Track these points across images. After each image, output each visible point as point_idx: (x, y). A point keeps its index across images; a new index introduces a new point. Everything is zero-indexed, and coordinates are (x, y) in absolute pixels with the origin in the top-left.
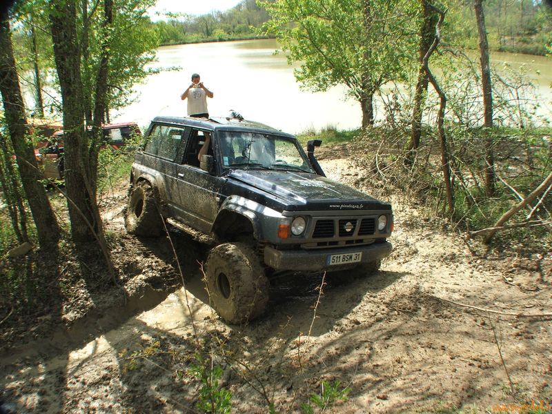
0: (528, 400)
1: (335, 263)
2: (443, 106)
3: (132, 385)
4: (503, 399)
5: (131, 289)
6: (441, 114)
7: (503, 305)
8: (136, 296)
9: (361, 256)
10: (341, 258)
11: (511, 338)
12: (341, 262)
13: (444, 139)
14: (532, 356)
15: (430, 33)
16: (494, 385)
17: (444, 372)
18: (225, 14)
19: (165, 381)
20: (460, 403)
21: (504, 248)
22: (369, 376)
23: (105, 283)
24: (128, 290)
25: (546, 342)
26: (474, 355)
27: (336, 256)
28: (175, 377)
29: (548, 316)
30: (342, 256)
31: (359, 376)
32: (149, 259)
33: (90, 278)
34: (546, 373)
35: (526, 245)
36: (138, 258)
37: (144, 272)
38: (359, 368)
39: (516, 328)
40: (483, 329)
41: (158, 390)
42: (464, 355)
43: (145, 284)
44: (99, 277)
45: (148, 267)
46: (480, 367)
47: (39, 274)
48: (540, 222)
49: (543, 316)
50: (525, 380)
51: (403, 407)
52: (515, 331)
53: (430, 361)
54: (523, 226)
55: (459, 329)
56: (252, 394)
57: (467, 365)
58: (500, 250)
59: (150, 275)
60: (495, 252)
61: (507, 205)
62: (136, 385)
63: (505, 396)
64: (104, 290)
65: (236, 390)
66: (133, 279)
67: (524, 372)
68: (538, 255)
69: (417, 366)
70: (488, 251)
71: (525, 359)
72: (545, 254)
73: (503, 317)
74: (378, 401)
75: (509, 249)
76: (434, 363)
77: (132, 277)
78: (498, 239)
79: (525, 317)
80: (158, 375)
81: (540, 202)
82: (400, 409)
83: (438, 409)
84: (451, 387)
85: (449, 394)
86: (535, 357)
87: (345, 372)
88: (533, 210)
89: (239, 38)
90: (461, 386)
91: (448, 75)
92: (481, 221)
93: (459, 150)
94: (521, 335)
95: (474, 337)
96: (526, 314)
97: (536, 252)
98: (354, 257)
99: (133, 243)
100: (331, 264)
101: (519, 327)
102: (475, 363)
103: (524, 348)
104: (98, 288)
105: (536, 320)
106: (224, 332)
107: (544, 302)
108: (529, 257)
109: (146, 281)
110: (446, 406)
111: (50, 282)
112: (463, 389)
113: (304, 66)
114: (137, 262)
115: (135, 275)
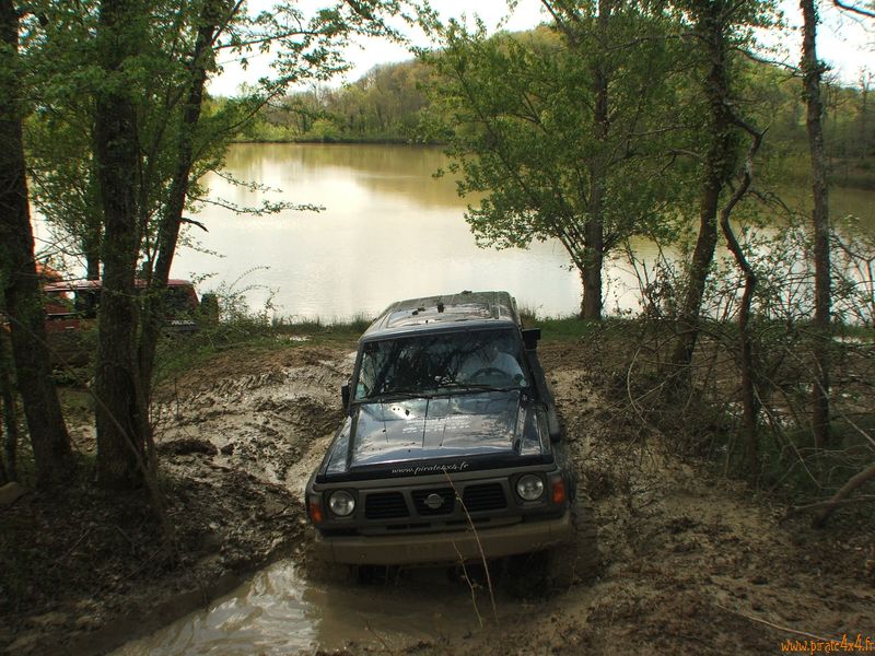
15: (723, 162)
18: (336, 94)
23: (156, 565)
33: (128, 555)
37: (224, 551)
43: (224, 572)
44: (144, 554)
45: (230, 541)
47: (38, 541)
59: (235, 555)
64: (155, 578)
66: (205, 562)
77: (203, 557)
89: (359, 138)
104: (144, 573)
109: (226, 566)
111: (57, 557)
113: (485, 202)
114: (210, 532)
115: (207, 555)
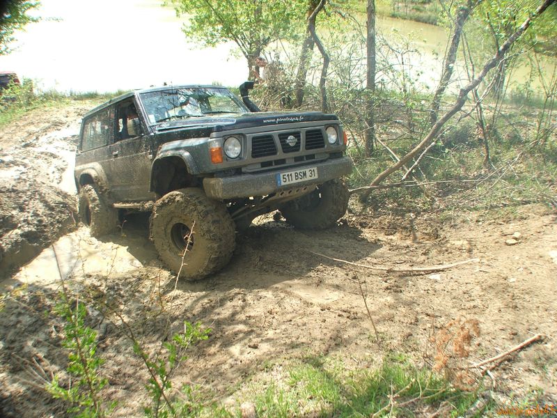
0: (392, 348)
1: (287, 183)
2: (326, 65)
3: (8, 342)
4: (369, 347)
5: (7, 244)
6: (324, 74)
7: (375, 261)
8: (12, 251)
9: (316, 171)
10: (293, 175)
11: (381, 291)
12: (294, 181)
13: (325, 98)
14: (399, 309)
16: (360, 334)
17: (313, 322)
19: (41, 336)
20: (327, 351)
21: (380, 207)
22: (241, 327)
24: (3, 245)
25: (413, 295)
26: (344, 307)
27: (287, 174)
28: (52, 332)
29: (417, 271)
30: (293, 173)
31: (231, 327)
32: (24, 214)
34: (411, 323)
35: (399, 205)
36: (14, 212)
37: (20, 227)
38: (232, 319)
39: (386, 282)
40: (354, 282)
41: (35, 346)
42: (335, 307)
43: (20, 239)
45: (24, 221)
46: (348, 317)
48: (415, 183)
49: (412, 271)
50: (391, 330)
51: (273, 355)
52: (385, 285)
53: (301, 312)
54: (398, 186)
55: (330, 282)
56: (127, 345)
57: (337, 316)
58: (375, 209)
59: (26, 229)
60: (370, 210)
61: (385, 166)
62: (13, 342)
63: (370, 344)
65: (112, 342)
66: (9, 234)
67: (390, 322)
68: (412, 214)
69: (289, 317)
70: (364, 209)
71: (393, 312)
72: (418, 214)
73: (374, 272)
74: (249, 350)
75: (384, 208)
76: (304, 314)
77: (7, 231)
78: (374, 198)
79: (394, 271)
80: (34, 331)
81: (416, 163)
82: (269, 357)
83: (305, 356)
84: (320, 337)
85: (317, 343)
86: (403, 310)
87: (219, 323)
88: (408, 171)
90: (329, 335)
91: (335, 37)
92: (359, 180)
93: (339, 110)
94: (390, 289)
95: (344, 290)
96: (396, 269)
97: (410, 211)
98: (308, 174)
99: (8, 197)
100: (283, 184)
101: (388, 281)
102: (344, 314)
103: (393, 301)
105: (406, 275)
106: (100, 286)
107: (414, 259)
108: (403, 216)
109: (22, 235)
110: (313, 353)
112: (331, 338)
113: (192, 20)
114: (12, 216)
115: (10, 230)
